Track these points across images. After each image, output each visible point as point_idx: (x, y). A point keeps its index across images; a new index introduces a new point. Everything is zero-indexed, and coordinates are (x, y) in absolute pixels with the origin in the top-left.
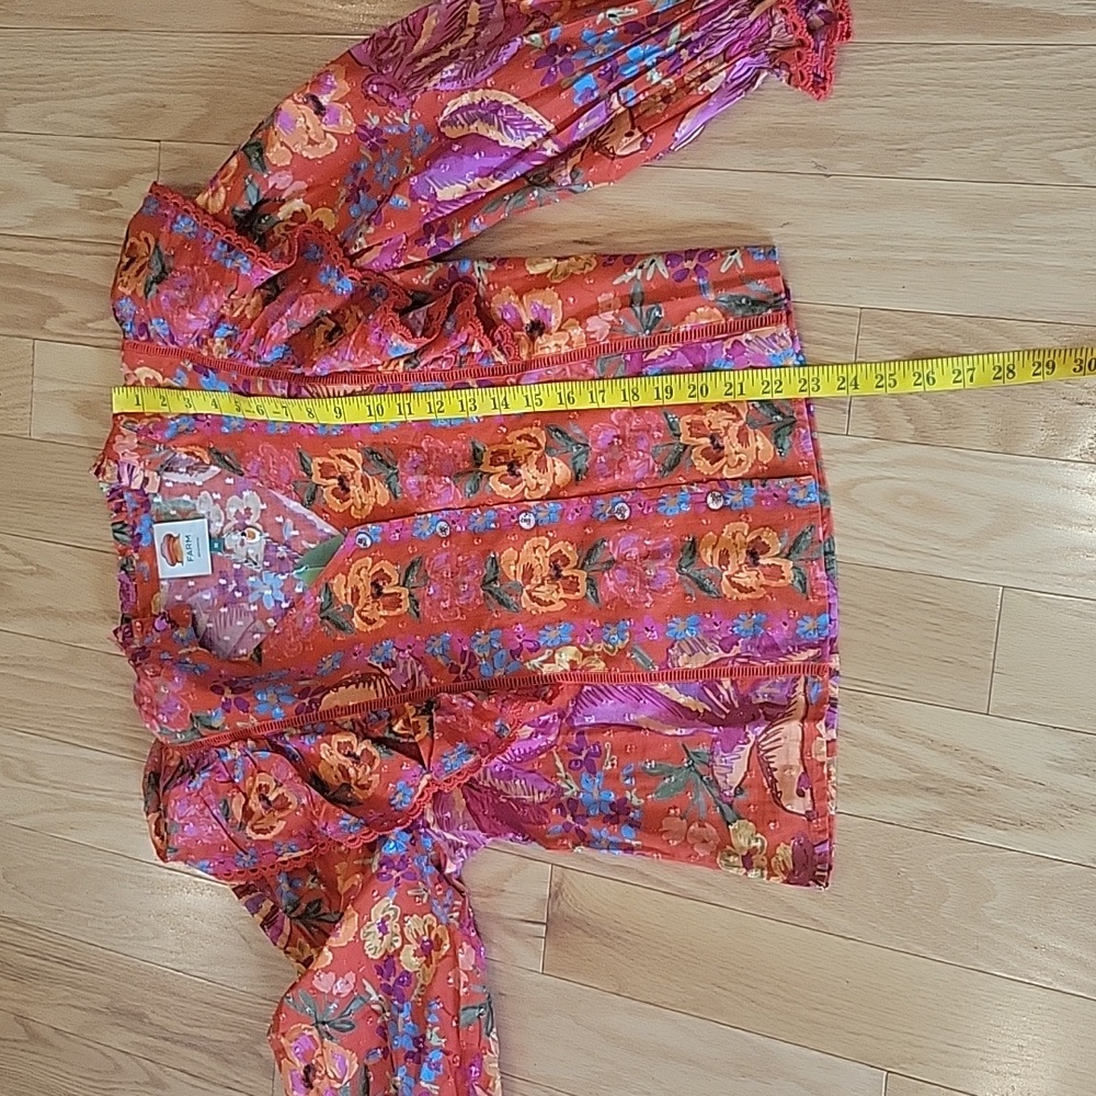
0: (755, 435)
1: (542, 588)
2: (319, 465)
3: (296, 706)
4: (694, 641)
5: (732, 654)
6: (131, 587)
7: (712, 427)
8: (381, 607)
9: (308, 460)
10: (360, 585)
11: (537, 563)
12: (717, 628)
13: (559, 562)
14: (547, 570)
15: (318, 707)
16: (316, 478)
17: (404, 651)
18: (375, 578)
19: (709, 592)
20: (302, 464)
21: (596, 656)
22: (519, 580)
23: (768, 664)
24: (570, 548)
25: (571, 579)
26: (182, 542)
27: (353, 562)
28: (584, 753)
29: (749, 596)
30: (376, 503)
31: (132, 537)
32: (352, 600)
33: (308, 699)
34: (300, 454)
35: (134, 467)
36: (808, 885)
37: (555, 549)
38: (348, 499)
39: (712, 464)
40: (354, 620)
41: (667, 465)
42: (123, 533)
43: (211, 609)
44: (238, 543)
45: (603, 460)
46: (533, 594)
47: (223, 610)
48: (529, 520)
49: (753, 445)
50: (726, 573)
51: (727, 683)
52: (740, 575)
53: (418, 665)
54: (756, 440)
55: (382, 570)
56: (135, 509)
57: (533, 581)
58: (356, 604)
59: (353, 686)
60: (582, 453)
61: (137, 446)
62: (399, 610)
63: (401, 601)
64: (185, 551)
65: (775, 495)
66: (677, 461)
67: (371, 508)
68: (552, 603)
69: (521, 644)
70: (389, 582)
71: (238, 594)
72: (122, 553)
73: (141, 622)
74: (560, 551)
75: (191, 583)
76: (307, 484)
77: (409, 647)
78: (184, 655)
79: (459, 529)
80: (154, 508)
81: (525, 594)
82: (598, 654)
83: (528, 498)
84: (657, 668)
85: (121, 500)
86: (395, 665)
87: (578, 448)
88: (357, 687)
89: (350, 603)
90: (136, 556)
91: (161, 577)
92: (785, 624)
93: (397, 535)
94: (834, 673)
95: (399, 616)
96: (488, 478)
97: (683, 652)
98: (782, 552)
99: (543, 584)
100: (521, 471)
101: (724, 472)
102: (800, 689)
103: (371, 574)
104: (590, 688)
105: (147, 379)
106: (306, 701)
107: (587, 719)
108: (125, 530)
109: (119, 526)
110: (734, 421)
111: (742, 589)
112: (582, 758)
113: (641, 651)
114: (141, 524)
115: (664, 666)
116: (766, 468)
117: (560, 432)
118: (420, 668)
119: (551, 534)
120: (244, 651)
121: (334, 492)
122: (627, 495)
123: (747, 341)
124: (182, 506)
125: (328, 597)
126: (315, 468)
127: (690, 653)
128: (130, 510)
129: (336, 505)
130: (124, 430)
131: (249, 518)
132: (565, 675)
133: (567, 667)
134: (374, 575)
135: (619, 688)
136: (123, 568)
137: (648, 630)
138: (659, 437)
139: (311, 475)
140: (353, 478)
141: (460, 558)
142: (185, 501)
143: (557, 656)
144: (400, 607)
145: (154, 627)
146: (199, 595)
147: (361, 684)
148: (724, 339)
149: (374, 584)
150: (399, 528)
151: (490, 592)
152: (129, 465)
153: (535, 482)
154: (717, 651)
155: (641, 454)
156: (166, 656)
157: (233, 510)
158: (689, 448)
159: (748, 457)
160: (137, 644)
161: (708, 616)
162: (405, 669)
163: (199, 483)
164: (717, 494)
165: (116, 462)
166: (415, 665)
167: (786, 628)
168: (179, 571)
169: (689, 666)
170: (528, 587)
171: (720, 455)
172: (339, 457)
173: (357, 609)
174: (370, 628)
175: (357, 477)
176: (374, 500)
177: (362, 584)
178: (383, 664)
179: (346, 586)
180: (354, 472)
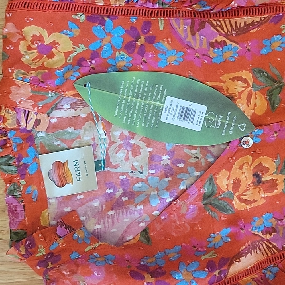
3: (209, 279)
8: (262, 191)
10: (242, 177)
15: (225, 276)
17: (281, 220)
18: (256, 170)
26: (71, 167)
27: (236, 160)
30: (254, 113)
31: (18, 166)
32: (233, 188)
33: (217, 271)
35: (29, 112)
40: (234, 202)
42: (9, 165)
44: (123, 159)
47: (110, 213)
55: (261, 164)
56: (19, 145)
58: (237, 191)
59: (249, 254)
61: (31, 94)
62: (275, 191)
63: (277, 185)
64: (74, 173)
70: (267, 172)
71: (124, 199)
72: (9, 181)
73: (42, 234)
75: (79, 197)
78: (91, 252)
80: (38, 142)
85: (5, 138)
86: (275, 231)
88: (251, 254)
89: (231, 190)
90: (23, 182)
93: (275, 135)
95: (275, 197)
103: (252, 168)
105: (34, 36)
106: (216, 273)
108: (11, 162)
109: (5, 159)
114: (27, 155)
124: (66, 137)
125: (211, 187)
128: (14, 145)
130: (17, 82)
131: (133, 138)
134: (254, 168)
136: (11, 193)
142: (68, 133)
144: (277, 189)
145: (56, 234)
146: (90, 204)
149: (256, 175)
150: (277, 130)
152: (25, 111)
156: (75, 255)
157: (117, 133)
160: (42, 251)
163: (83, 116)
165: (14, 109)
172: (233, 79)
173: (237, 194)
174: (248, 207)
175: (244, 96)
176: (253, 111)
177: (243, 176)
178: (262, 232)
179: (228, 179)
180: (243, 91)
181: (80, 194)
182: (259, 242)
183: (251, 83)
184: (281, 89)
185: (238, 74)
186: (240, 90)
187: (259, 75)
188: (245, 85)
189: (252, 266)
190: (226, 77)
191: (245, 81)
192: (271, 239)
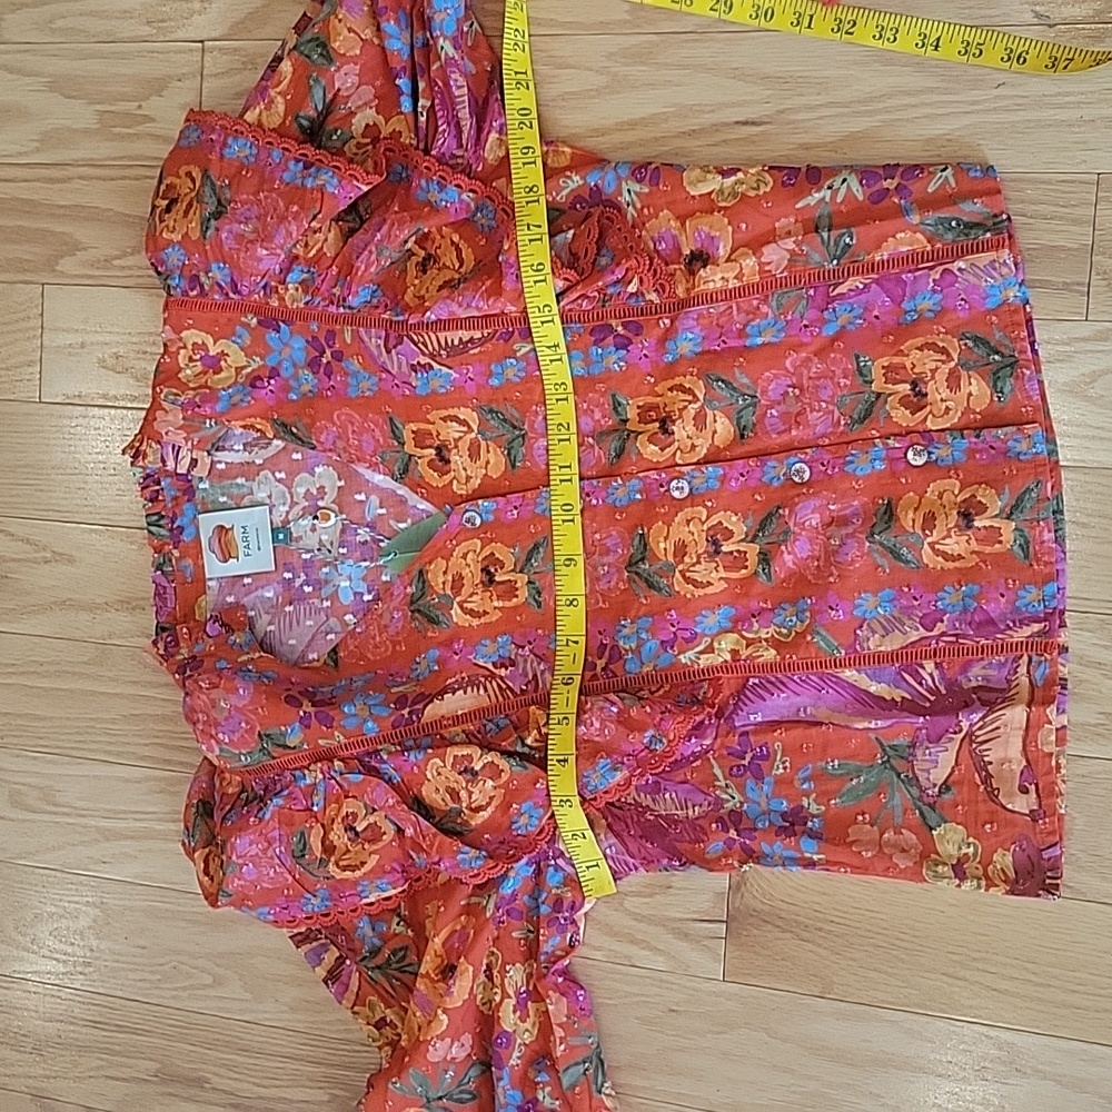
0: (970, 377)
1: (697, 568)
2: (413, 432)
3: (393, 718)
4: (887, 620)
5: (936, 632)
6: (168, 590)
7: (916, 370)
8: (494, 597)
9: (400, 426)
10: (466, 571)
11: (691, 538)
12: (916, 603)
13: (719, 536)
14: (703, 547)
15: (419, 719)
16: (409, 448)
17: (523, 647)
18: (485, 563)
19: (908, 562)
20: (393, 431)
21: (764, 643)
22: (671, 559)
23: (983, 641)
24: (734, 519)
25: (735, 554)
26: (237, 534)
27: (457, 545)
28: (748, 757)
29: (957, 564)
30: (486, 475)
31: (171, 530)
32: (452, 589)
33: (407, 710)
34: (391, 419)
35: (180, 447)
36: (1038, 896)
37: (714, 521)
38: (449, 472)
39: (913, 414)
40: (453, 612)
41: (856, 416)
42: (160, 526)
43: (275, 609)
44: (308, 529)
45: (776, 414)
46: (688, 574)
47: (287, 609)
48: (682, 488)
49: (965, 390)
50: (929, 540)
51: (930, 666)
52: (948, 541)
53: (539, 664)
54: (970, 384)
55: (493, 554)
56: (175, 498)
57: (687, 559)
58: (458, 594)
59: (461, 692)
60: (749, 405)
61: (182, 422)
62: (515, 600)
63: (517, 589)
64: (241, 545)
65: (992, 447)
66: (868, 413)
67: (479, 481)
68: (709, 584)
69: (674, 633)
70: (501, 568)
71: (307, 589)
72: (158, 550)
73: (188, 629)
74: (720, 523)
75: (247, 581)
76: (398, 455)
77: (530, 643)
78: (245, 663)
79: (594, 502)
80: (199, 495)
81: (677, 574)
82: (766, 640)
83: (680, 462)
84: (843, 652)
85: (157, 488)
86: (513, 664)
87: (745, 400)
88: (465, 693)
89: (449, 592)
90: (176, 553)
91: (207, 576)
92: (1003, 596)
93: (515, 512)
94: (1064, 649)
95: (515, 608)
96: (636, 438)
97: (874, 632)
98: (1002, 511)
99: (699, 562)
100: (675, 428)
101: (928, 423)
102: (1023, 669)
103: (480, 559)
104: (757, 681)
105: (194, 344)
106: (405, 712)
107: (752, 717)
108: (161, 522)
109: (156, 518)
110: (943, 362)
111: (946, 557)
112: (746, 762)
113: (824, 633)
114: (183, 515)
115: (851, 648)
116: (979, 417)
117: (723, 381)
118: (542, 667)
119: (709, 504)
120: (315, 656)
121: (431, 464)
122: (806, 453)
123: (960, 270)
124: (235, 491)
125: (420, 585)
126: (407, 435)
127: (884, 633)
128: (168, 499)
129: (433, 478)
130: (165, 404)
131: (323, 499)
132: (725, 667)
133: (728, 657)
134: (483, 559)
135: (795, 678)
136: (159, 567)
137: (832, 609)
138: (846, 385)
139: (404, 444)
140: (456, 447)
141: (597, 536)
142: (238, 485)
143: (716, 645)
144: (517, 596)
145: (205, 631)
146: (259, 593)
147: (469, 689)
148: (931, 268)
149: (485, 570)
150: (517, 504)
151: (637, 573)
152: (174, 446)
153: (689, 442)
154: (918, 629)
155: (824, 405)
156: (223, 664)
157: (301, 490)
158: (883, 396)
159: (956, 403)
160: (184, 653)
161: (906, 590)
162: (524, 668)
163: (258, 462)
164: (919, 448)
165: (159, 442)
166: (535, 664)
167: (1003, 600)
168: (233, 567)
169: (882, 649)
170: (681, 567)
171: (922, 403)
172: (444, 419)
173: (458, 599)
174: (475, 622)
175: (464, 445)
176: (484, 471)
177: (468, 570)
178: (494, 664)
179: (445, 573)
180: (461, 438)
181: (248, 576)
182: (486, 677)
183: (475, 427)
184: (523, 439)
185: (451, 412)
186: (457, 435)
187: (489, 416)
188: (465, 429)
189: (466, 711)
190: (434, 415)
191: (464, 423)
192: (506, 676)
